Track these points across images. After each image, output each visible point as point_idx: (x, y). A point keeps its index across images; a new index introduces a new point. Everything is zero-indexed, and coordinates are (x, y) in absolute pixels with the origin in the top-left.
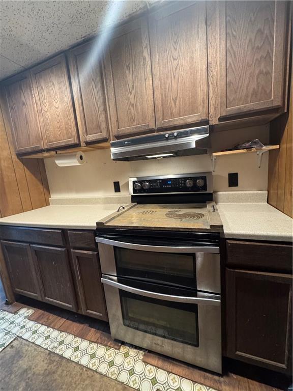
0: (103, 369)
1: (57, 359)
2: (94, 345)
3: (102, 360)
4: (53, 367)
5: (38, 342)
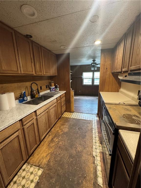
0: (94, 141)
1: (92, 130)
2: (98, 137)
3: (96, 140)
4: (90, 130)
5: (93, 125)
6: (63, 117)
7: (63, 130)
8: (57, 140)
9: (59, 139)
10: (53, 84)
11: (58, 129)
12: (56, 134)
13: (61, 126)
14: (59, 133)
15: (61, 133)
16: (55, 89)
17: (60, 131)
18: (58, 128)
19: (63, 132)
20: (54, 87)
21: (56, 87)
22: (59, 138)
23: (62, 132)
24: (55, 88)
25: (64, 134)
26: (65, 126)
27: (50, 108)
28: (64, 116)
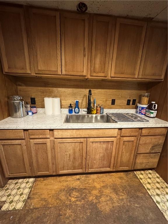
6: (135, 175)
7: (103, 199)
8: (73, 199)
9: (78, 203)
10: (145, 100)
11: (98, 186)
12: (85, 189)
13: (110, 186)
14: (90, 193)
15: (91, 198)
16: (146, 111)
17: (95, 192)
18: (102, 185)
19: (94, 201)
20: (146, 106)
21: (150, 107)
22: (80, 201)
23: (96, 198)
24: (147, 108)
25: (91, 207)
26: (114, 196)
27: (91, 139)
28: (141, 176)
